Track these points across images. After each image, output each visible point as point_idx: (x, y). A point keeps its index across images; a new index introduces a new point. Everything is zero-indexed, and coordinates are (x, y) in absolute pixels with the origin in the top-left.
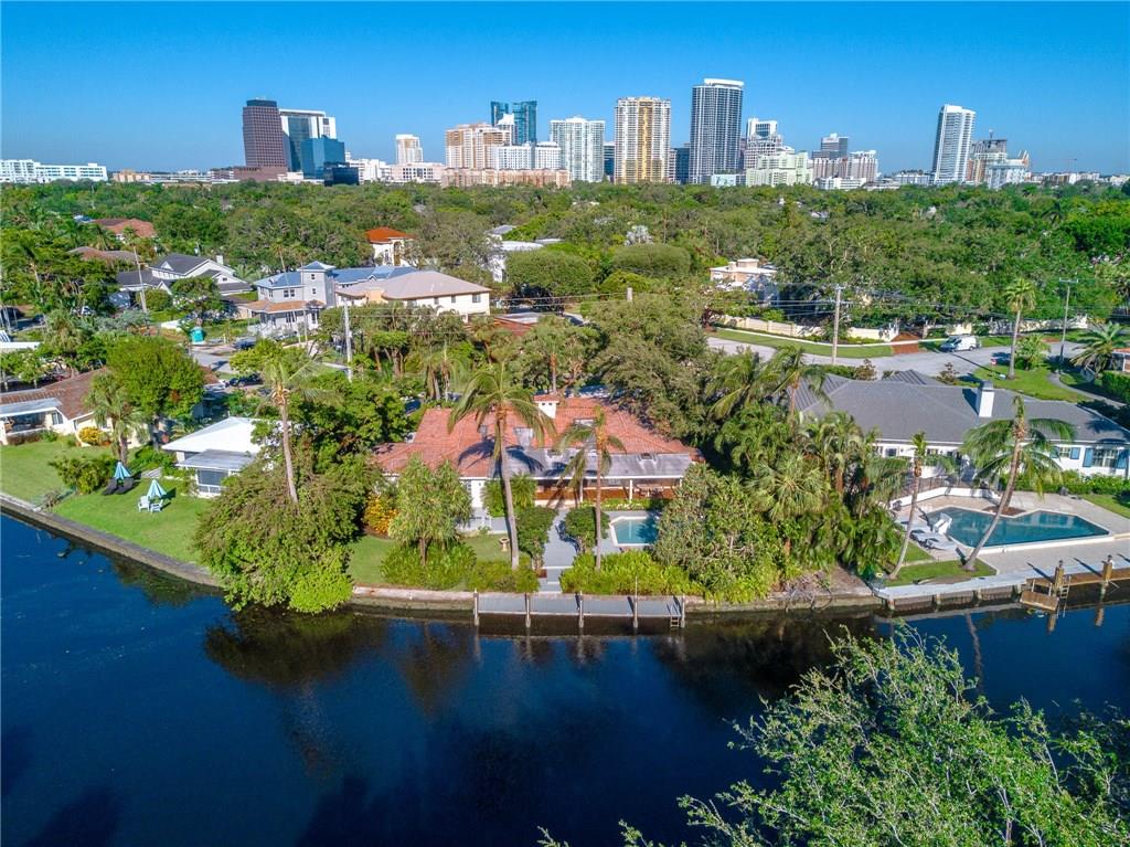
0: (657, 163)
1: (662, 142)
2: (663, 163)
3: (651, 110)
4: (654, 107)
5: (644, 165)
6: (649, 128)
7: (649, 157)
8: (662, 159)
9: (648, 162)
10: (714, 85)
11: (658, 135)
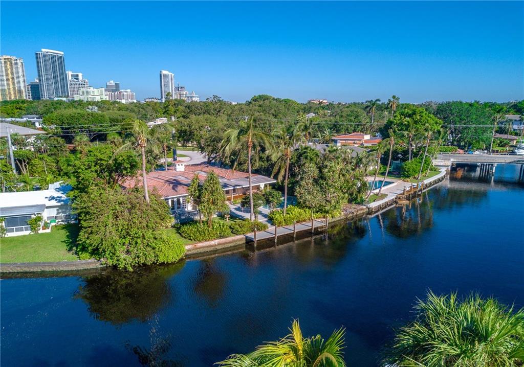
0: (20, 91)
1: (21, 80)
2: (24, 91)
3: (11, 63)
4: (13, 62)
5: (12, 92)
6: (12, 72)
7: (14, 88)
8: (22, 88)
9: (14, 90)
10: (47, 52)
11: (18, 77)
